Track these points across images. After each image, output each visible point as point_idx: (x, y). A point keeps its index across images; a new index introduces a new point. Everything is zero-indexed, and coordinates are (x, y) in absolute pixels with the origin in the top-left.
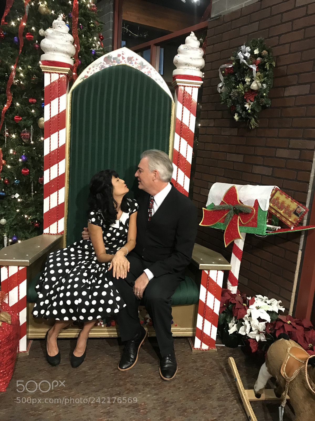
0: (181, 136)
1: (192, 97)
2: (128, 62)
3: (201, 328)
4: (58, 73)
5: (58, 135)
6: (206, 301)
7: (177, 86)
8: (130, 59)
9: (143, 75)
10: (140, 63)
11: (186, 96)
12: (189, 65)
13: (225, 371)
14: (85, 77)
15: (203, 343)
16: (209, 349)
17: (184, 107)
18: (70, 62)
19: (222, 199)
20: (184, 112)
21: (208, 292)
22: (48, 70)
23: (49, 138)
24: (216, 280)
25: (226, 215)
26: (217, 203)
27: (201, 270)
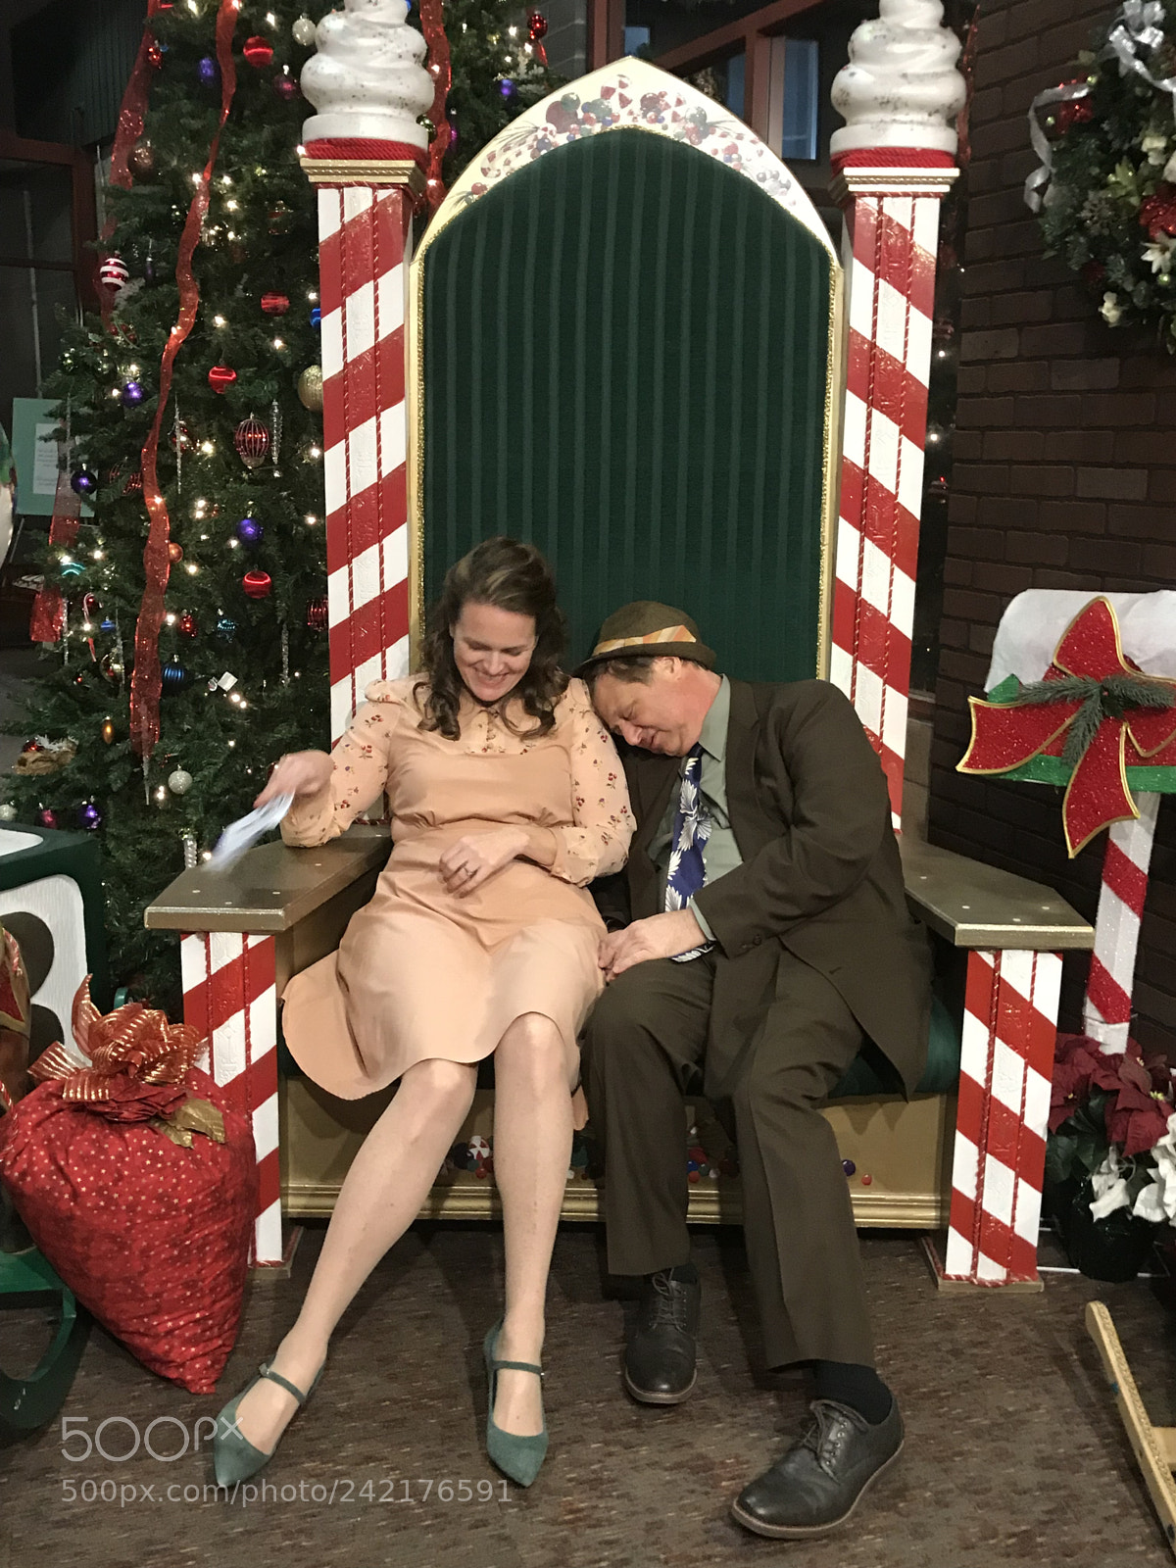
0: (871, 404)
1: (914, 238)
2: (644, 116)
3: (971, 1194)
4: (370, 185)
5: (378, 428)
6: (989, 1079)
7: (851, 199)
8: (651, 103)
9: (706, 163)
10: (693, 116)
11: (889, 236)
12: (899, 104)
13: (1077, 1363)
14: (476, 189)
15: (982, 1256)
16: (1007, 1282)
17: (881, 281)
18: (415, 135)
19: (1050, 656)
20: (880, 304)
21: (998, 1041)
22: (330, 174)
23: (342, 443)
24: (1032, 993)
25: (1068, 721)
26: (1032, 676)
27: (966, 951)
